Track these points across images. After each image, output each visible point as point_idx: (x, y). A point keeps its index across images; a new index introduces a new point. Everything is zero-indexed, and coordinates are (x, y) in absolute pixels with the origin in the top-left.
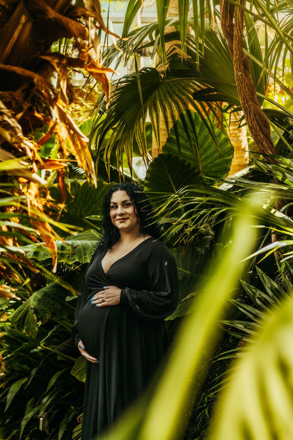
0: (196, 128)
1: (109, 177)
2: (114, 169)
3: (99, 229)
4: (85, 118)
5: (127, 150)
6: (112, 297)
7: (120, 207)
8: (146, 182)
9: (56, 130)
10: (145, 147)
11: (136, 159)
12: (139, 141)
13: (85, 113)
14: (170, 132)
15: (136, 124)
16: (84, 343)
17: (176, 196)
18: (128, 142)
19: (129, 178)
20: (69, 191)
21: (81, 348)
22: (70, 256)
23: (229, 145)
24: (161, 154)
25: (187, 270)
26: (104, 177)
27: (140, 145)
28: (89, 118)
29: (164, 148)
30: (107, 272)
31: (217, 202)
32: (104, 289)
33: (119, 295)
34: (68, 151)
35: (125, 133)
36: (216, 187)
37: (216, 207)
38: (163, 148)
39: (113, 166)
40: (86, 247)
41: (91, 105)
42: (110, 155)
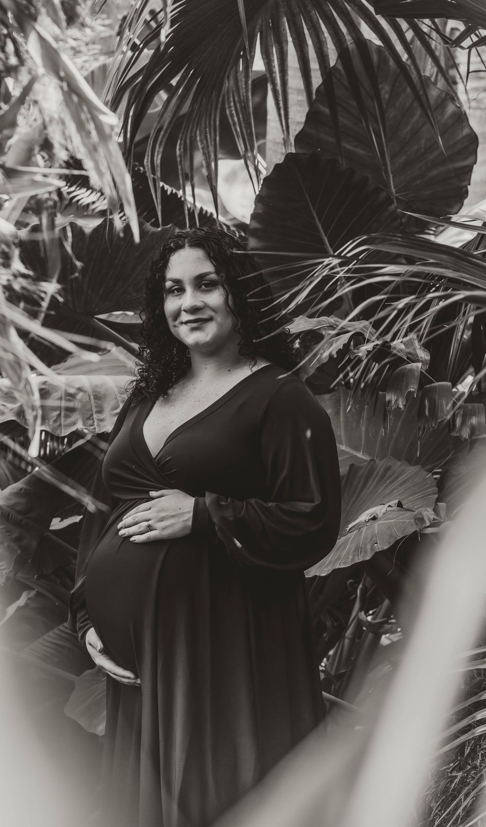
0: (380, 87)
1: (159, 214)
2: (169, 193)
3: (136, 346)
4: (92, 58)
5: (205, 142)
6: (173, 516)
7: (189, 290)
8: (255, 225)
9: (34, 95)
10: (250, 134)
11: (226, 166)
12: (236, 119)
13: (91, 46)
14: (314, 97)
15: (228, 77)
16: (101, 635)
17: (336, 261)
18: (207, 122)
19: (208, 215)
20: (69, 249)
21: (94, 647)
22: (62, 415)
23: (466, 131)
24: (291, 153)
25: (357, 449)
26: (145, 214)
27: (238, 129)
28: (102, 60)
29: (300, 138)
30: (159, 453)
31: (436, 275)
32: (153, 499)
33: (189, 512)
34: (67, 149)
35: (199, 99)
36: (432, 238)
37: (434, 292)
38: (298, 138)
39: (167, 184)
40: (102, 393)
41: (104, 26)
42: (160, 156)
